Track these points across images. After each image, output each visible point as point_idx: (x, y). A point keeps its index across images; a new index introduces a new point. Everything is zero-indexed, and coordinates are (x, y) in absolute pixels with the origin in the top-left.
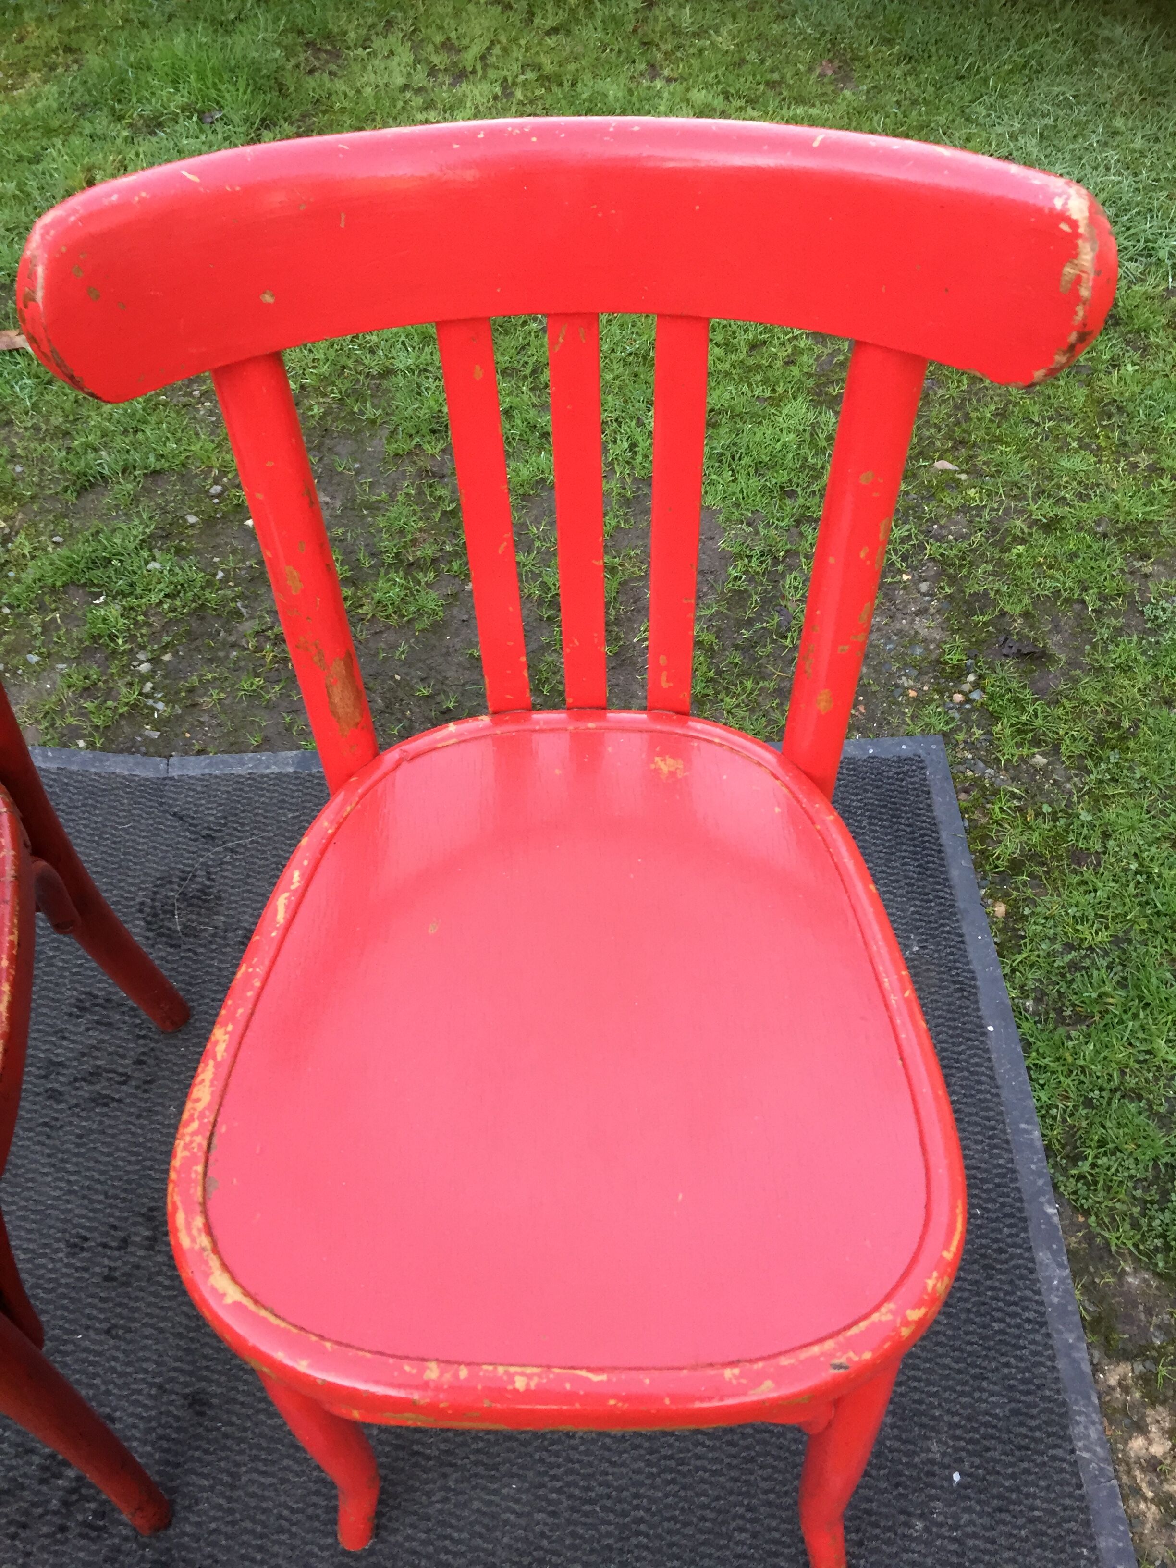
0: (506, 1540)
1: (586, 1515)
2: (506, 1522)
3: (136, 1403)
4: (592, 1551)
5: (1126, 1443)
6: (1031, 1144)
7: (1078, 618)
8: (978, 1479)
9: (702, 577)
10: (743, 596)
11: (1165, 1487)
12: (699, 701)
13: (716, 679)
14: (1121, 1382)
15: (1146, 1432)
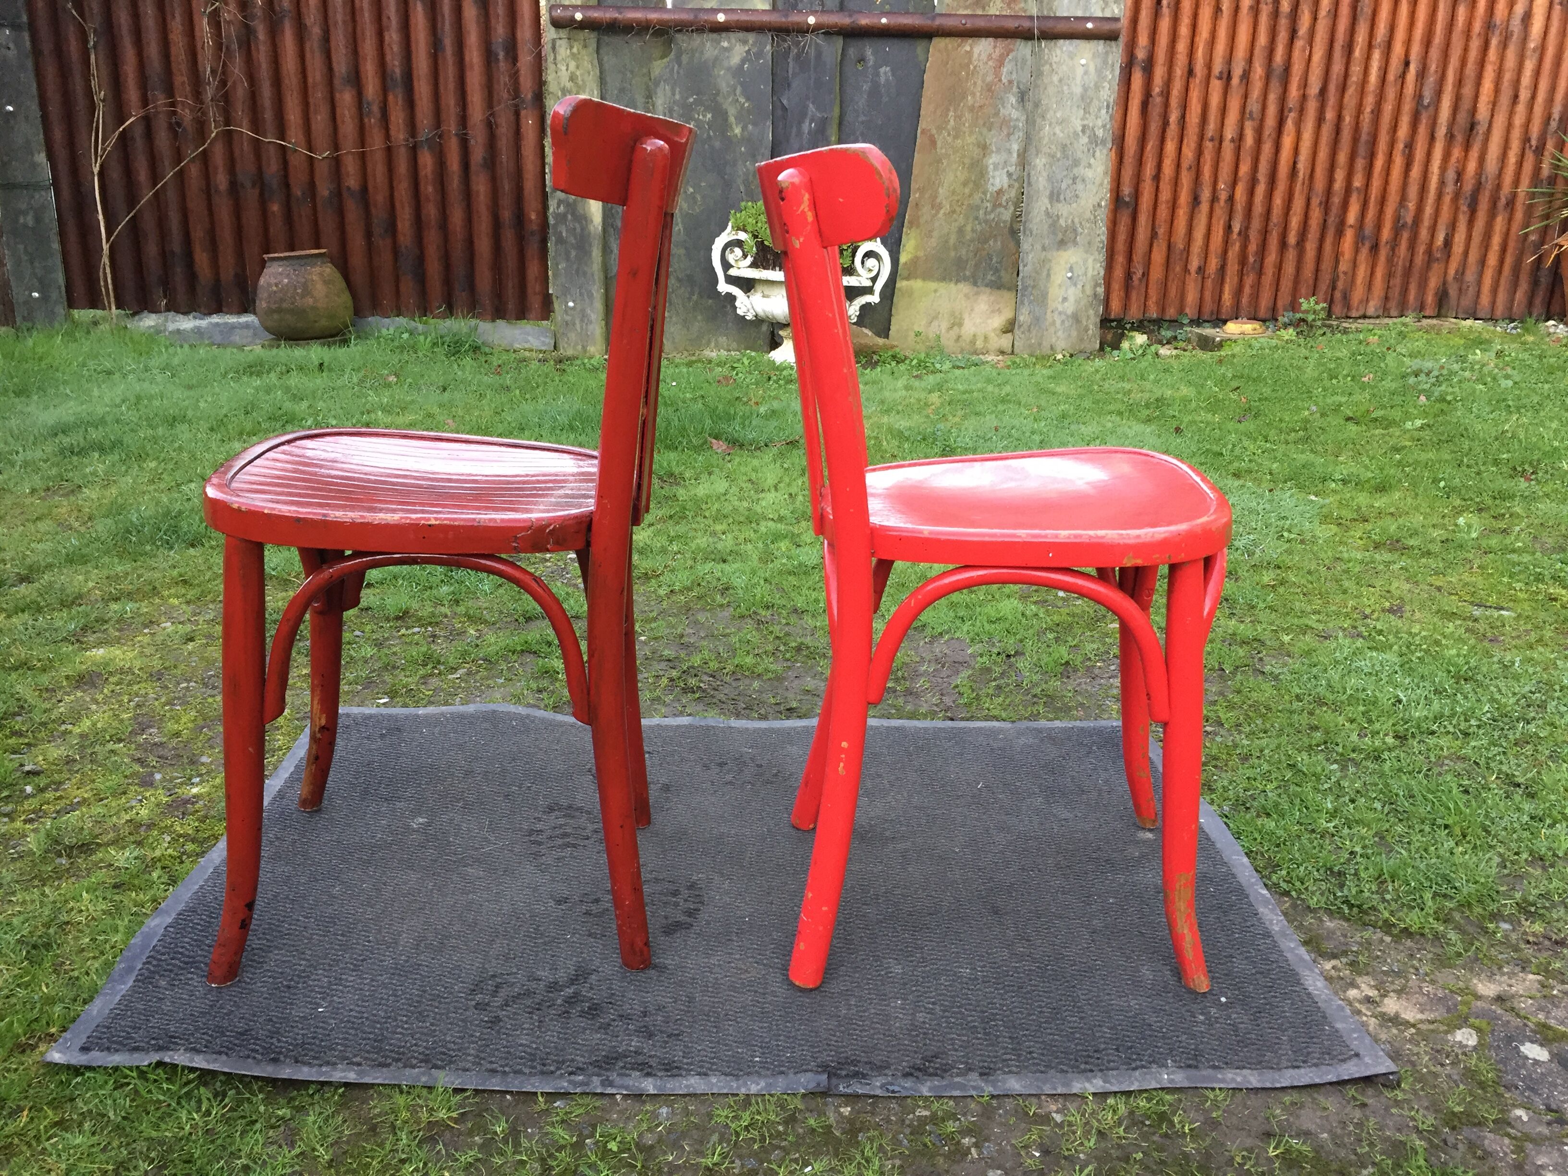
7: (1221, 677)
8: (1239, 1000)
9: (959, 665)
10: (989, 670)
11: (1379, 1009)
12: (968, 705)
13: (978, 698)
14: (1333, 968)
15: (1358, 987)
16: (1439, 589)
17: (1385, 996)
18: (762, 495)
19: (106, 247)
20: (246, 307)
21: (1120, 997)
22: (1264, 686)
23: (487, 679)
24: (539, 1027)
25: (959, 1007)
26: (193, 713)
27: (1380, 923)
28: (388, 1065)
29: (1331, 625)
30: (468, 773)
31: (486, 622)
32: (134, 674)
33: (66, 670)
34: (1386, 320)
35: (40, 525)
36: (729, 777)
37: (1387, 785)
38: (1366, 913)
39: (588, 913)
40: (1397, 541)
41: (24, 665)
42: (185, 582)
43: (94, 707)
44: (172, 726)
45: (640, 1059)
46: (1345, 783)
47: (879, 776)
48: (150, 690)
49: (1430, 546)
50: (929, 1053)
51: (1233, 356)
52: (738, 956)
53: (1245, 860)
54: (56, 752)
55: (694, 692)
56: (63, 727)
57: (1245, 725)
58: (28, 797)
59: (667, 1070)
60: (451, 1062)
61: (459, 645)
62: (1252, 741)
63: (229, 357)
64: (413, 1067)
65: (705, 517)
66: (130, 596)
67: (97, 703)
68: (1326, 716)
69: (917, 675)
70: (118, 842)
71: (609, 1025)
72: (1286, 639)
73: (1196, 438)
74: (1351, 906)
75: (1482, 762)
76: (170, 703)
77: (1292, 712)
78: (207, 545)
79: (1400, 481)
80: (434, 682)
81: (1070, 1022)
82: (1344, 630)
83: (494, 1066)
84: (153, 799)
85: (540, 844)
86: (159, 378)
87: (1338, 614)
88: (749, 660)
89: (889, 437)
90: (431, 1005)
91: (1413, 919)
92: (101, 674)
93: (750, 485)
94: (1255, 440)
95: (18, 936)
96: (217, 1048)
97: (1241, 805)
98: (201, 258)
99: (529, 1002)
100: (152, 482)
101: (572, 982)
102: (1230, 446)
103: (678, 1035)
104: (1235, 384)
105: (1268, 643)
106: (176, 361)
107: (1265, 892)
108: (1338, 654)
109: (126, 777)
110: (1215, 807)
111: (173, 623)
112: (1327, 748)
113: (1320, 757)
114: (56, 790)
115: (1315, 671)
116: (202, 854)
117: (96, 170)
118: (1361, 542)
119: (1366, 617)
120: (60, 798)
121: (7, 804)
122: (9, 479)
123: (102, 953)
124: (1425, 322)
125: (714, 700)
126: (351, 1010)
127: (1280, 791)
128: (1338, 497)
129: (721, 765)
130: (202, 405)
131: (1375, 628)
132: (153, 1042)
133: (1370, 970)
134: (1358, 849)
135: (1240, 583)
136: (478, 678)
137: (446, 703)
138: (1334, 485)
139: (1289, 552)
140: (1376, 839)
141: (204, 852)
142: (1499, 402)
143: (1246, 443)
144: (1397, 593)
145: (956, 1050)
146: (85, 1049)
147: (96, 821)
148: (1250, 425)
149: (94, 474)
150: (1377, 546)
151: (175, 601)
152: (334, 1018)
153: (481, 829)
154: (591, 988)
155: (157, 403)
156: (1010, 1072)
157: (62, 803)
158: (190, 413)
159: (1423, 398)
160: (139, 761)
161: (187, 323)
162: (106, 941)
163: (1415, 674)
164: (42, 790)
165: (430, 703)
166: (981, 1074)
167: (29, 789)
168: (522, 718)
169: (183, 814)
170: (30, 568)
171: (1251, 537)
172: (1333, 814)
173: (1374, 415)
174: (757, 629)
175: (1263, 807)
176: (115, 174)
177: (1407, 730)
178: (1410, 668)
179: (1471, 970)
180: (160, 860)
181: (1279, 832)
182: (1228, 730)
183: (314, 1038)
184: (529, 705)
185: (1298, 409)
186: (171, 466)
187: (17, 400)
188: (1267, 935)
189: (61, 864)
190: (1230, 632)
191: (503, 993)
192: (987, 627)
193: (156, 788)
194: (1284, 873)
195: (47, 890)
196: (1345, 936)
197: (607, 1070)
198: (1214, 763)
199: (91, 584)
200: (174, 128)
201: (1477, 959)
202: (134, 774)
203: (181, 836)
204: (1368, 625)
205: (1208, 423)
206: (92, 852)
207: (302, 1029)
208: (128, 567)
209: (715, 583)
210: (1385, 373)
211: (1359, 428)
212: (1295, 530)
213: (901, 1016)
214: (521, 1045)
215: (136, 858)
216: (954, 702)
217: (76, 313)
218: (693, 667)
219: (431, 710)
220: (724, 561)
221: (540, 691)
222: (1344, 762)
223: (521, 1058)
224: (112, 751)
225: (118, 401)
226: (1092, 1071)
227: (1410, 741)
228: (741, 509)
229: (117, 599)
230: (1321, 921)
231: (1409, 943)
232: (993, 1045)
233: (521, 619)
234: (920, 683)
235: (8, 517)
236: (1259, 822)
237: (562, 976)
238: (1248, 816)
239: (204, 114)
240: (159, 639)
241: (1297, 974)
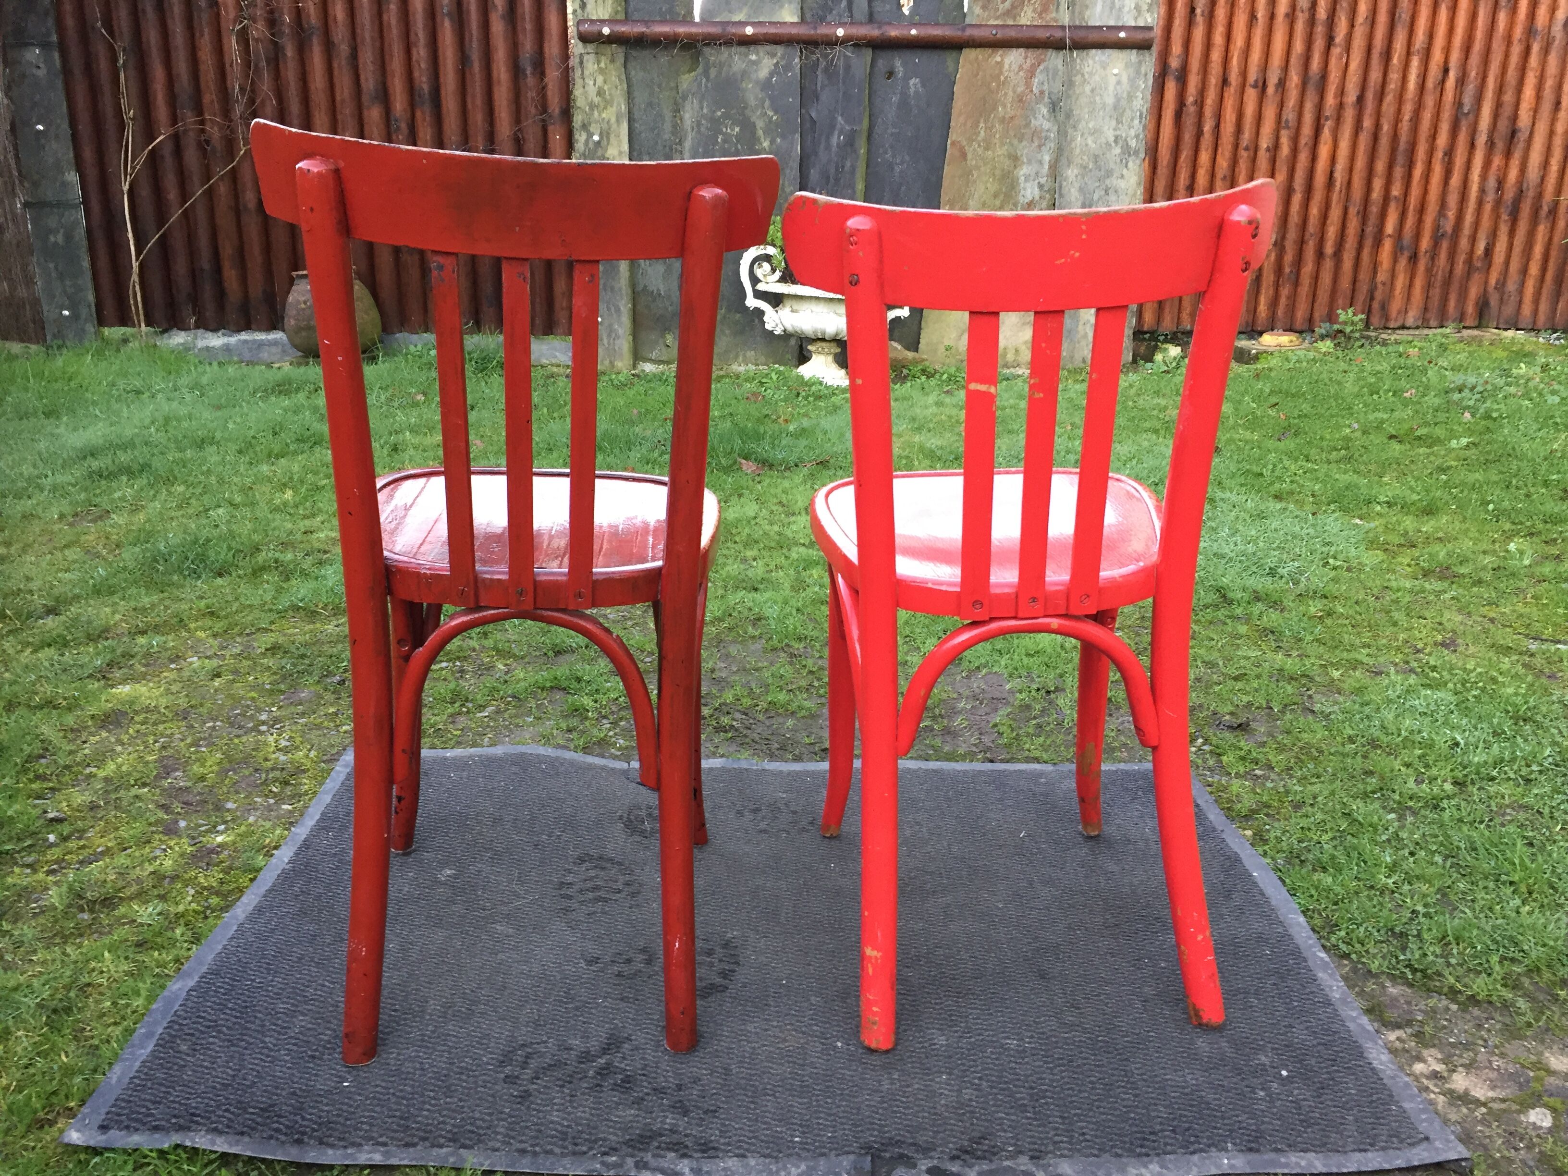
0: (943, 1102)
1: (1004, 1090)
2: (941, 1094)
3: (647, 1033)
4: (1012, 1107)
5: (1411, 1066)
6: (1299, 924)
7: (1269, 715)
8: (1301, 1073)
9: (997, 701)
10: (1028, 707)
11: (1447, 1086)
12: (1008, 746)
13: (1017, 738)
14: (1398, 1039)
15: (1425, 1061)
16: (1492, 620)
17: (1454, 1071)
18: (793, 519)
19: (135, 265)
20: (274, 323)
21: (1176, 1071)
22: (1315, 726)
23: (516, 716)
24: (570, 1101)
25: (1006, 1083)
26: (219, 755)
27: (1445, 990)
28: (414, 1145)
29: (1381, 660)
30: (497, 821)
31: (515, 656)
32: (159, 713)
33: (92, 710)
34: (1426, 331)
35: (67, 552)
36: (763, 825)
37: (1447, 837)
38: (1429, 978)
39: (619, 975)
40: (1447, 568)
41: (49, 704)
42: (212, 614)
43: (119, 748)
44: (196, 769)
45: (675, 1138)
46: (1404, 835)
47: (918, 824)
48: (176, 729)
49: (1482, 574)
50: (976, 1134)
51: (1270, 369)
52: (775, 1023)
53: (1302, 919)
54: (80, 797)
55: (726, 732)
56: (88, 771)
57: (1296, 768)
58: (51, 846)
59: (704, 1151)
60: (480, 1141)
61: (489, 681)
62: (1305, 786)
63: (258, 375)
64: (441, 1146)
65: (735, 542)
66: (157, 629)
67: (123, 744)
68: (1380, 760)
69: (954, 712)
70: (142, 896)
71: (643, 1099)
72: (1336, 674)
73: (1236, 457)
74: (1414, 971)
75: (1546, 811)
76: (196, 744)
77: (1345, 755)
78: (234, 574)
79: (1447, 503)
80: (462, 721)
81: (1123, 1100)
82: (1396, 664)
83: (524, 1145)
84: (177, 849)
85: (570, 897)
86: (188, 397)
87: (1388, 647)
88: (782, 697)
89: (921, 456)
90: (460, 1079)
91: (1479, 985)
92: (127, 713)
93: (781, 509)
94: (1296, 460)
95: (38, 1000)
96: (240, 1128)
97: (1296, 858)
98: (230, 275)
99: (558, 1074)
100: (180, 507)
101: (605, 1051)
102: (1271, 467)
103: (716, 1111)
104: (1274, 400)
105: (1317, 679)
106: (204, 380)
107: (1323, 955)
108: (1390, 692)
109: (150, 824)
110: (1268, 860)
111: (199, 658)
112: (1383, 795)
113: (1377, 805)
114: (80, 838)
115: (1367, 710)
116: (225, 909)
117: (126, 188)
118: (1409, 569)
119: (1418, 651)
120: (83, 847)
121: (29, 854)
122: (38, 504)
123: (123, 1018)
124: (1466, 333)
125: (747, 740)
126: (377, 1086)
127: (1335, 843)
128: (1382, 521)
129: (756, 811)
130: (231, 426)
131: (1428, 663)
132: (174, 1121)
133: (1436, 1042)
134: (1419, 908)
135: (1286, 614)
136: (506, 716)
137: (474, 745)
138: (1379, 508)
139: (1335, 580)
140: (1438, 896)
141: (228, 906)
142: (1546, 420)
143: (1287, 463)
144: (1449, 626)
145: (1005, 1131)
146: (104, 1128)
147: (119, 873)
148: (1289, 444)
149: (123, 499)
150: (1426, 574)
151: (201, 634)
152: (360, 1094)
153: (511, 881)
154: (624, 1058)
155: (185, 424)
156: (1062, 1156)
157: (86, 852)
158: (218, 435)
159: (1467, 415)
160: (164, 807)
161: (216, 340)
162: (128, 1005)
163: (1472, 714)
164: (65, 839)
165: (459, 744)
166: (1032, 1158)
167: (52, 838)
168: (553, 763)
169: (208, 864)
170: (57, 600)
171: (1296, 564)
172: (1393, 868)
173: (1418, 433)
174: (791, 663)
175: (1319, 860)
176: (145, 192)
177: (1466, 776)
178: (1466, 708)
179: (1542, 1042)
180: (183, 916)
181: (1338, 889)
182: (1279, 775)
183: (338, 1115)
184: (558, 746)
185: (1338, 427)
186: (199, 490)
187: (46, 422)
188: (1328, 1003)
189: (83, 920)
190: (1277, 667)
191: (533, 1064)
192: (1026, 660)
193: (180, 837)
194: (1343, 933)
195: (69, 950)
196: (1409, 1003)
197: (640, 1150)
198: (1265, 810)
199: (118, 617)
200: (203, 146)
201: (1548, 1030)
202: (157, 822)
203: (205, 888)
204: (1419, 660)
205: (1247, 442)
206: (114, 907)
207: (327, 1105)
208: (155, 598)
209: (746, 613)
210: (1427, 388)
211: (1403, 447)
212: (1341, 557)
213: (946, 1092)
214: (552, 1122)
215: (159, 914)
216: (993, 741)
217: (106, 331)
218: (725, 704)
219: (458, 752)
220: (756, 590)
221: (569, 731)
222: (1402, 810)
223: (553, 1137)
224: (137, 796)
225: (147, 421)
226: (1147, 1155)
227: (1470, 788)
228: (772, 533)
229: (143, 633)
230: (1384, 987)
231: (1476, 1012)
232: (1044, 1126)
233: (551, 653)
234: (958, 722)
235: (36, 545)
236: (1316, 877)
237: (594, 1045)
238: (1304, 871)
239: (233, 131)
240: (186, 674)
241: (1360, 1047)
